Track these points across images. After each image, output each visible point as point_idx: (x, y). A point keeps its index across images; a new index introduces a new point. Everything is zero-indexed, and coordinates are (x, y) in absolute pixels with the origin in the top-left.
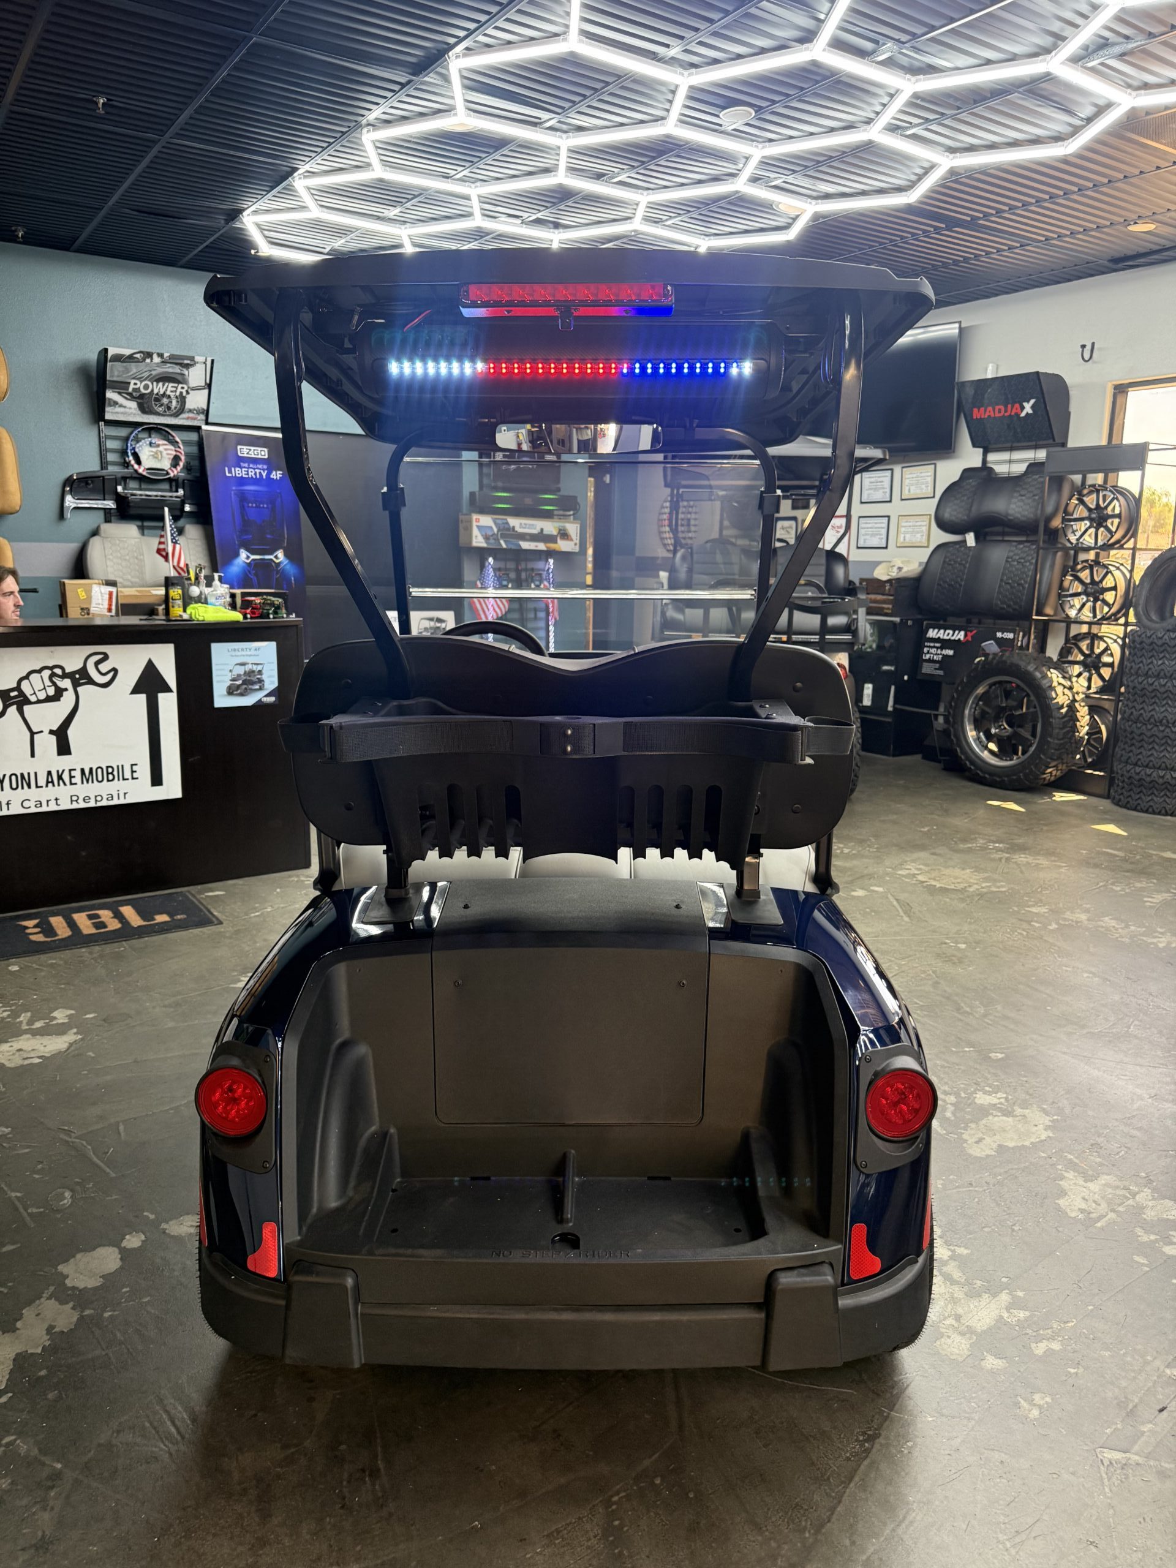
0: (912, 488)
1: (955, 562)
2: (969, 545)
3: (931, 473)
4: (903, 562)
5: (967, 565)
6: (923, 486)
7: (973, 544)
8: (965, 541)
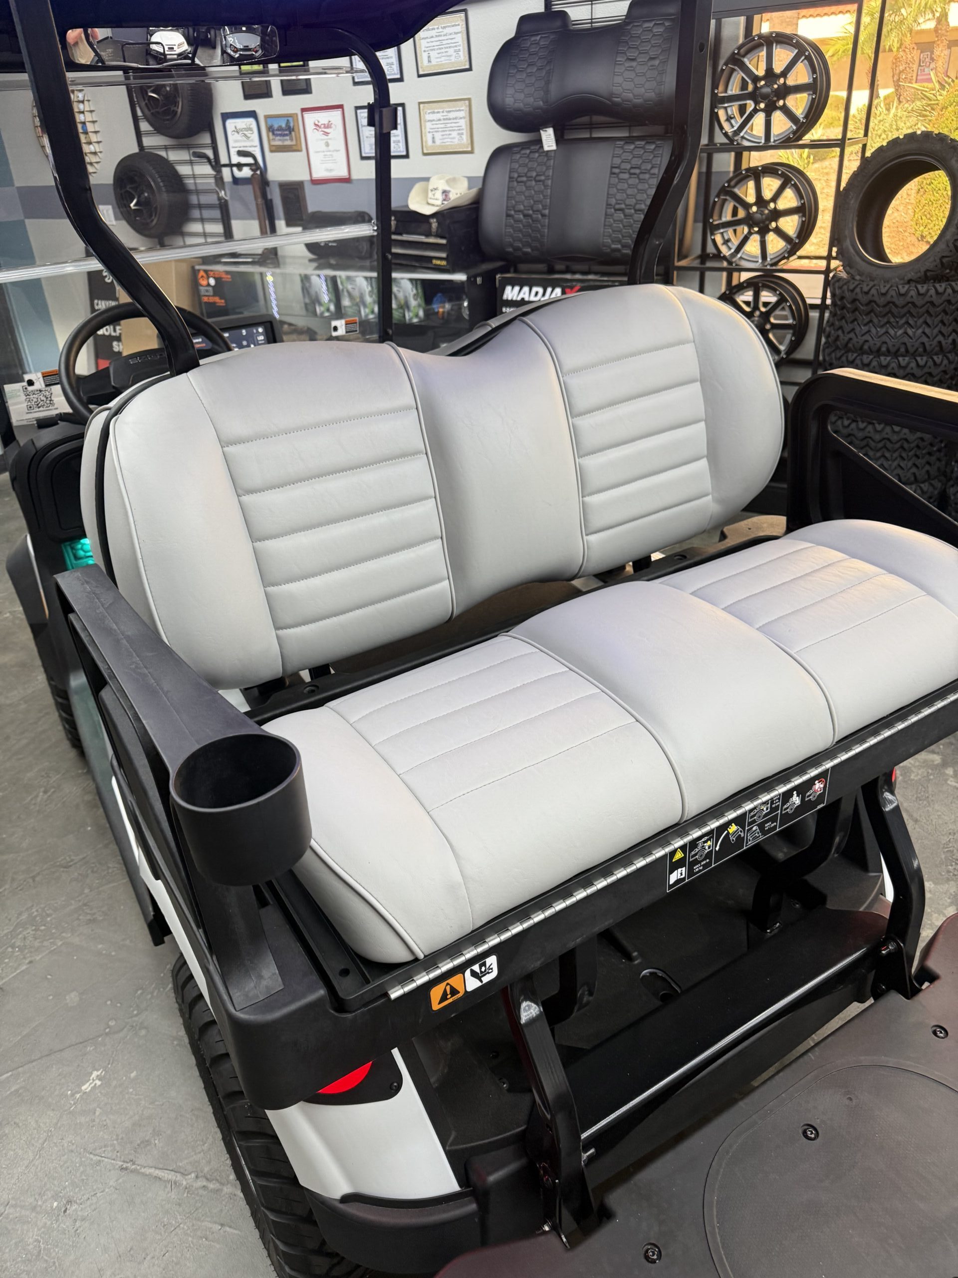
0: (433, 54)
1: (530, 178)
2: (546, 148)
3: (461, 27)
4: (448, 182)
5: (549, 182)
6: (451, 51)
7: (554, 147)
8: (539, 141)
